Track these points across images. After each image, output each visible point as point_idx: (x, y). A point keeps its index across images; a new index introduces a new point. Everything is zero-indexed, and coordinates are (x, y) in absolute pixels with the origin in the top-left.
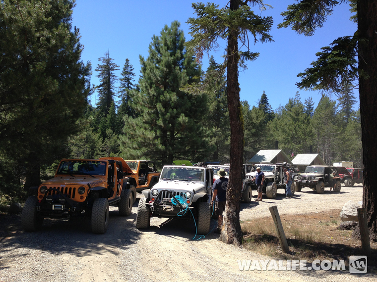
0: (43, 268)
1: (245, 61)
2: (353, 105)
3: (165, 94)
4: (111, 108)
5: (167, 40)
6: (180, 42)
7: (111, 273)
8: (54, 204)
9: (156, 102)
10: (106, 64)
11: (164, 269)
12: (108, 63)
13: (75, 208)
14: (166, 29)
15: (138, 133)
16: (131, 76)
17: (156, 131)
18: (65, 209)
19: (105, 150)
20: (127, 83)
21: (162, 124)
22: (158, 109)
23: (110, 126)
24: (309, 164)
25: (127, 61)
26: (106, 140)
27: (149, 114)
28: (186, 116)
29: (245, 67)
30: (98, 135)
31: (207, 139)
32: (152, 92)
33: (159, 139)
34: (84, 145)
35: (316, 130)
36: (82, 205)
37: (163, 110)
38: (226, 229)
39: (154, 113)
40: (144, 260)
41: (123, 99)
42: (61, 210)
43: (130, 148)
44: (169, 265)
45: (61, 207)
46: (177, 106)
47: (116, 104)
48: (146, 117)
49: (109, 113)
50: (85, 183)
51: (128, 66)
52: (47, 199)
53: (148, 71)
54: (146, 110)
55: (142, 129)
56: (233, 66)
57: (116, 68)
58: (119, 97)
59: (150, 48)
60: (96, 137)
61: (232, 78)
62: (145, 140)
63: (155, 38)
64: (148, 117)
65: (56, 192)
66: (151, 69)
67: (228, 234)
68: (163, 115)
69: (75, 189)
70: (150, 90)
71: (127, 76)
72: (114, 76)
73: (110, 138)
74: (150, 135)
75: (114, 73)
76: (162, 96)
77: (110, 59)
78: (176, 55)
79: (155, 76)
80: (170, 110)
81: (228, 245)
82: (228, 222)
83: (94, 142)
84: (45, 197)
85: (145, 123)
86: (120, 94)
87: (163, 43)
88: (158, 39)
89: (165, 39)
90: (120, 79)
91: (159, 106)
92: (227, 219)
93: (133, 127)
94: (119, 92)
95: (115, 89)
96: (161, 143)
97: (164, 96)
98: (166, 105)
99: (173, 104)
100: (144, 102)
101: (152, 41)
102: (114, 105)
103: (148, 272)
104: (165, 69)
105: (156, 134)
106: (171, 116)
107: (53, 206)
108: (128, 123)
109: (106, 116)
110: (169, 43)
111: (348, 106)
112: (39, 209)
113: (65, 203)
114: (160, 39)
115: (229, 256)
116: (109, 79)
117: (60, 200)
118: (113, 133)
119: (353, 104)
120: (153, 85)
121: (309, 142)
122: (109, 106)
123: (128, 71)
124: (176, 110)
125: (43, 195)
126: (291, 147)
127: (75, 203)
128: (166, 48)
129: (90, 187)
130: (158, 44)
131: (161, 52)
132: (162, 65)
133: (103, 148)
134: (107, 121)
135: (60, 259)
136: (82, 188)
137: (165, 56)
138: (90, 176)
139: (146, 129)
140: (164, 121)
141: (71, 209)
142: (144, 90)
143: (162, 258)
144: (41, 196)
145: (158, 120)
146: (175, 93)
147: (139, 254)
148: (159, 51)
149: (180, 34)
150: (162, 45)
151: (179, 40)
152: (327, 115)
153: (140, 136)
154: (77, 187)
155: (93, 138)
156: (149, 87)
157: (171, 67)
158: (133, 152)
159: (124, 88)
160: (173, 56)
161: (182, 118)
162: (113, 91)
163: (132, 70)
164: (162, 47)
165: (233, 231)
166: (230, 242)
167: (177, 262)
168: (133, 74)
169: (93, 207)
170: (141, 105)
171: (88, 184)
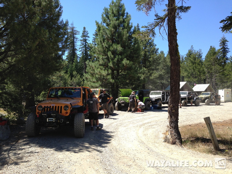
0: (45, 165)
1: (180, 13)
2: (227, 54)
3: (113, 46)
4: (75, 59)
5: (114, 10)
6: (122, 11)
7: (96, 168)
8: (48, 118)
9: (108, 51)
10: (72, 31)
11: (134, 164)
12: (73, 30)
13: (62, 120)
14: (113, 3)
15: (96, 71)
16: (87, 38)
17: (108, 71)
18: (55, 121)
19: (73, 85)
20: (85, 42)
21: (112, 66)
22: (109, 56)
23: (75, 70)
24: (204, 91)
25: (84, 28)
26: (73, 78)
27: (103, 59)
28: (127, 60)
29: (180, 17)
30: (68, 75)
31: (140, 75)
32: (105, 45)
33: (110, 75)
34: (60, 82)
35: (207, 70)
36: (67, 118)
37: (112, 56)
38: (170, 134)
39: (106, 58)
40: (116, 157)
41: (83, 53)
42: (53, 122)
43: (91, 81)
44: (137, 161)
45: (53, 120)
46: (121, 54)
47: (78, 56)
48: (101, 62)
49: (74, 62)
50: (68, 103)
51: (85, 31)
52: (43, 114)
53: (101, 31)
54: (101, 57)
55: (99, 69)
56: (173, 16)
57: (78, 33)
58: (80, 51)
59: (102, 16)
60: (67, 76)
61: (172, 25)
62: (101, 76)
63: (106, 9)
64: (102, 61)
65: (49, 109)
66: (104, 29)
67: (171, 137)
68: (113, 59)
69: (61, 107)
70: (103, 43)
71: (85, 38)
72: (76, 38)
73: (75, 77)
74: (104, 73)
75: (76, 36)
76: (111, 47)
77: (74, 27)
78: (120, 20)
79: (106, 34)
80: (117, 56)
81: (172, 145)
82: (170, 129)
83: (65, 79)
84: (42, 113)
85: (100, 65)
86: (81, 49)
87: (111, 12)
88: (107, 10)
89: (113, 9)
90: (80, 40)
91: (109, 54)
92: (170, 127)
93: (92, 68)
94: (80, 48)
95: (77, 46)
96: (112, 78)
97: (112, 47)
98: (114, 53)
99: (118, 52)
100: (99, 52)
101: (104, 11)
102: (77, 56)
103: (122, 167)
104: (113, 29)
105: (108, 72)
106: (118, 61)
107: (47, 119)
108: (89, 65)
109: (72, 64)
110: (115, 12)
111: (224, 54)
112: (37, 122)
113: (55, 117)
114: (108, 9)
115: (176, 153)
116: (74, 40)
117: (52, 114)
118: (77, 74)
119: (228, 52)
120: (105, 40)
121: (203, 77)
122: (74, 57)
123: (85, 35)
124: (121, 56)
125: (40, 112)
126: (191, 81)
127: (62, 117)
128: (113, 15)
129: (72, 106)
130: (108, 13)
131: (110, 18)
132: (111, 27)
133: (71, 83)
134: (73, 67)
135: (57, 158)
136: (67, 106)
137: (113, 21)
138: (71, 98)
139: (101, 69)
140: (113, 63)
141: (60, 121)
142: (99, 43)
143: (129, 156)
144: (38, 113)
145: (109, 63)
146: (120, 45)
147: (112, 153)
148: (108, 18)
149: (122, 6)
150: (111, 13)
151: (121, 10)
152: (214, 59)
153: (97, 74)
154: (63, 106)
155: (65, 77)
156: (102, 42)
157: (117, 28)
158: (93, 85)
159: (83, 46)
160: (118, 20)
161: (125, 62)
162: (76, 48)
163: (87, 34)
164: (110, 15)
165: (175, 135)
166: (174, 143)
167: (142, 159)
168: (88, 37)
169: (75, 119)
170: (98, 54)
171: (71, 104)
